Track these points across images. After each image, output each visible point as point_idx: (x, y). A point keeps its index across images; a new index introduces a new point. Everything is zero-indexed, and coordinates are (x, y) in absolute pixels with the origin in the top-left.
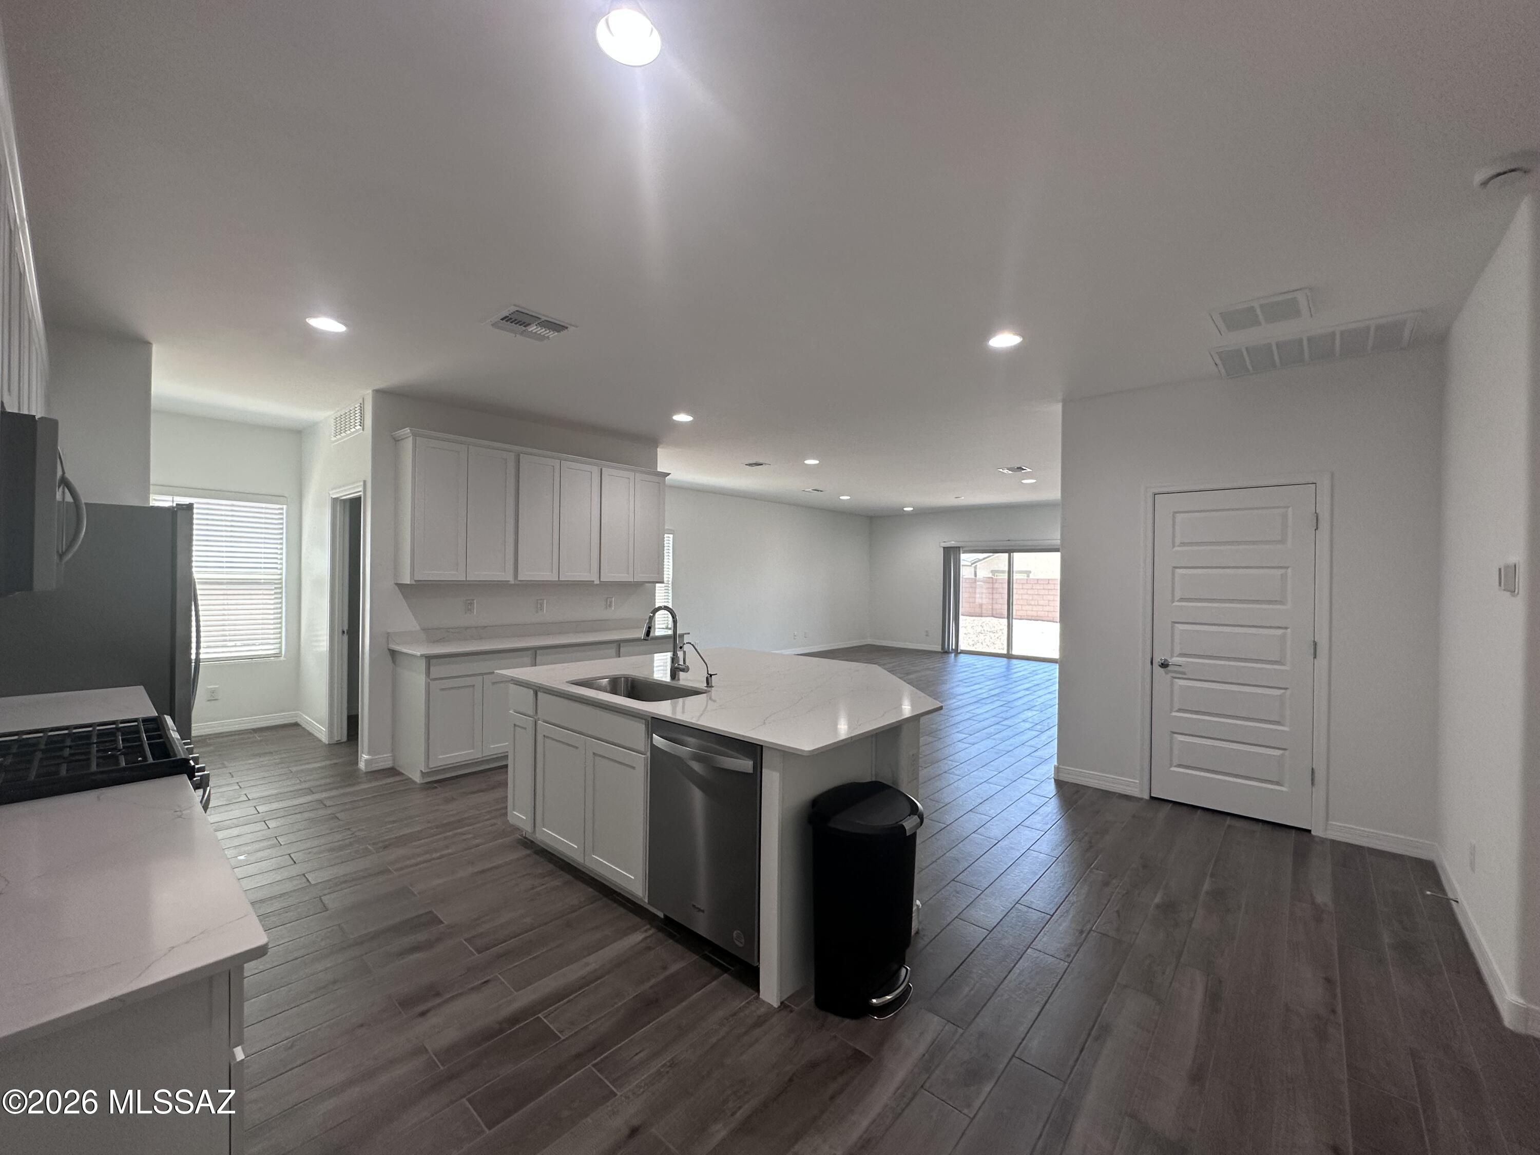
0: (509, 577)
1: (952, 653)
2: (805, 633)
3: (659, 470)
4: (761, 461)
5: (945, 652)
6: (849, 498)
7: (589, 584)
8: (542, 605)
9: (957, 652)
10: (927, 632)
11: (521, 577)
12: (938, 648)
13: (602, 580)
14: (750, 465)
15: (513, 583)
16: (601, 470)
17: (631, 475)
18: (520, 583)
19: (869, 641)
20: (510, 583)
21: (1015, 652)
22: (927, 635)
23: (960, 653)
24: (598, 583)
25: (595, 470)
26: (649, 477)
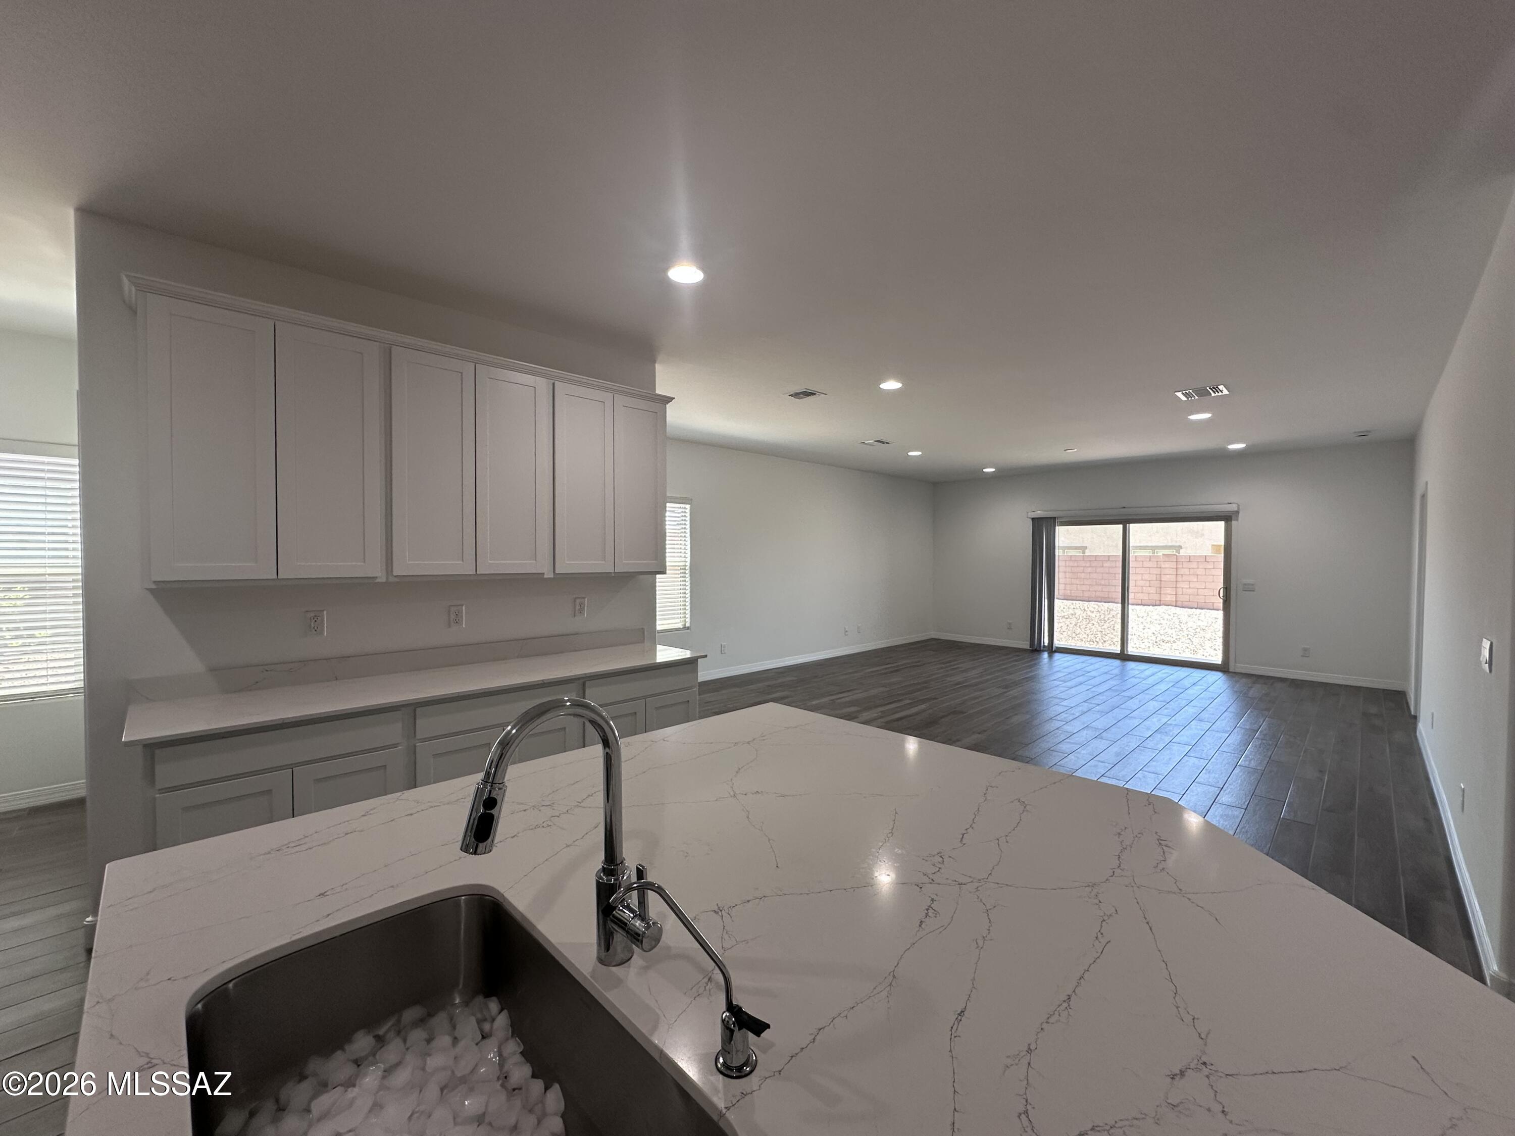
0: (375, 569)
1: (1044, 651)
2: (858, 628)
3: (658, 392)
4: (812, 387)
5: (1036, 649)
6: (920, 453)
7: (537, 578)
8: (458, 614)
9: (1052, 650)
10: (1010, 624)
11: (399, 570)
12: (1026, 645)
13: (557, 572)
14: (796, 395)
15: (384, 580)
16: (554, 384)
17: (607, 396)
18: (397, 580)
19: (934, 634)
20: (378, 580)
21: (1132, 650)
22: (1010, 628)
23: (1055, 652)
24: (552, 576)
25: (542, 384)
26: (643, 404)
